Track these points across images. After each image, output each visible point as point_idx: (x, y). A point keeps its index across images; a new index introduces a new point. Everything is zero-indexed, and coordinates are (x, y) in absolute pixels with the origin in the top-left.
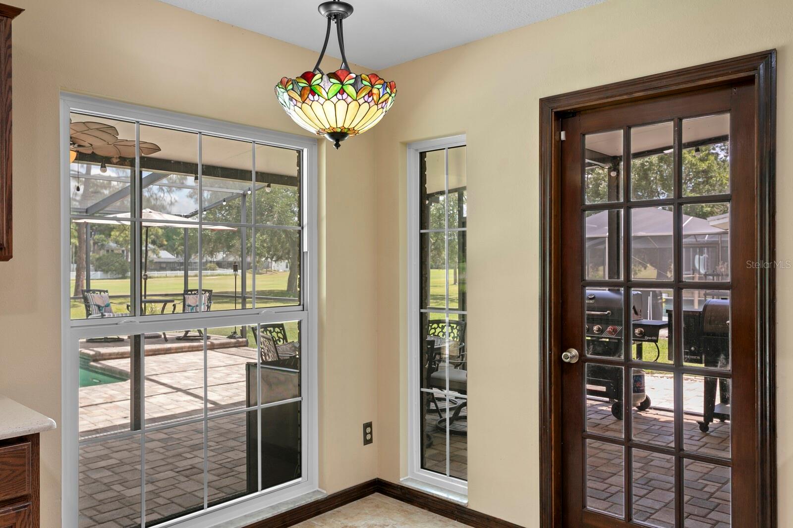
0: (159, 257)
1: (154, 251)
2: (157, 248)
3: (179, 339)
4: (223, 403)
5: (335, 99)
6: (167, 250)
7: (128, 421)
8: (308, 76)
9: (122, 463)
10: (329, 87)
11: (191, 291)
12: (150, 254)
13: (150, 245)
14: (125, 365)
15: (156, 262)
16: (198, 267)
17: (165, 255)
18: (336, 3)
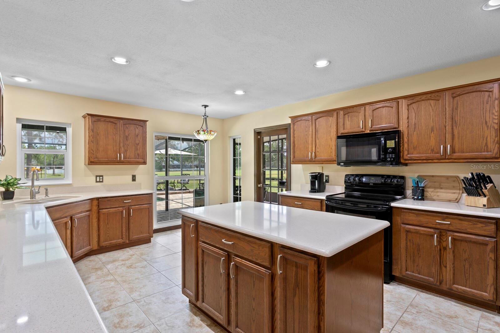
0: (174, 164)
1: (172, 161)
2: (173, 160)
3: (179, 190)
4: (191, 206)
5: (203, 135)
6: (176, 161)
7: (165, 209)
8: (198, 131)
9: (164, 217)
10: (202, 133)
11: (183, 174)
12: (170, 162)
13: (170, 159)
14: (164, 197)
15: (173, 165)
16: (181, 167)
17: (176, 163)
18: (205, 115)
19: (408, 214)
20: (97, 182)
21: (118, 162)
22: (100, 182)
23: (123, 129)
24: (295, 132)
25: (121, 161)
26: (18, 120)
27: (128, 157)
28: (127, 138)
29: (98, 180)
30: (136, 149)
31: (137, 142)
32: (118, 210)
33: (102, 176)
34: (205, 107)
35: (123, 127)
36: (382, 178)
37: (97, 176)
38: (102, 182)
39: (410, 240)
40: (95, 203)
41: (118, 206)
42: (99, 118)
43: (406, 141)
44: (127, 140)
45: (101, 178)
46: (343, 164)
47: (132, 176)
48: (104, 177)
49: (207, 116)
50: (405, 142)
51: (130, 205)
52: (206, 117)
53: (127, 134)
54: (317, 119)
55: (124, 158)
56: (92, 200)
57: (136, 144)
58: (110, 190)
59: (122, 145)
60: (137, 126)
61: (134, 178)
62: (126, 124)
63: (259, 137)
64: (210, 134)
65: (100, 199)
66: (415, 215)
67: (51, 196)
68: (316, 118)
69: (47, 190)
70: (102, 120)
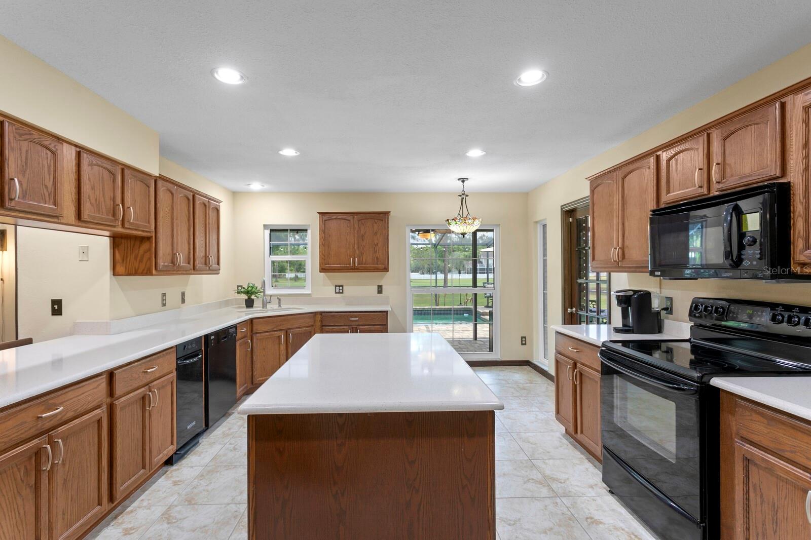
18: (463, 194)
19: (749, 414)
20: (336, 293)
21: (351, 269)
22: (339, 293)
23: (357, 226)
24: (595, 207)
25: (355, 267)
26: (265, 227)
27: (364, 262)
28: (363, 237)
29: (337, 291)
30: (375, 251)
31: (376, 242)
32: (343, 329)
33: (342, 286)
34: (463, 182)
35: (357, 224)
36: (771, 310)
37: (336, 286)
38: (342, 293)
39: (755, 486)
40: (318, 317)
41: (343, 324)
42: (331, 215)
43: (799, 212)
44: (363, 240)
45: (341, 288)
46: (659, 273)
47: (377, 287)
48: (344, 287)
49: (467, 196)
50: (797, 214)
51: (357, 324)
52: (463, 196)
53: (362, 232)
54: (625, 177)
55: (359, 264)
56: (315, 313)
57: (375, 244)
58: (348, 304)
59: (356, 246)
60: (376, 221)
61: (380, 290)
62: (361, 220)
63: (571, 220)
64: (465, 223)
65: (323, 314)
66: (766, 421)
67: (283, 306)
68: (623, 175)
69: (279, 299)
70: (333, 218)
